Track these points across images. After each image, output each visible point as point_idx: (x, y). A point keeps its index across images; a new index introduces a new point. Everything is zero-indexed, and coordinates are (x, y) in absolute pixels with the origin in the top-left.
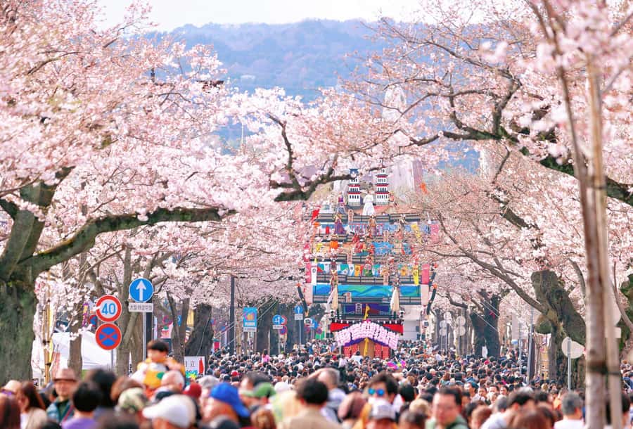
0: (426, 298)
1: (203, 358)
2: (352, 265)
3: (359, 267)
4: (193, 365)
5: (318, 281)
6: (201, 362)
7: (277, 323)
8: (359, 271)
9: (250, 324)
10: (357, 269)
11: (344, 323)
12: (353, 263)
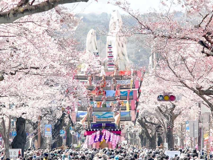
0: (133, 117)
1: (21, 150)
2: (96, 102)
3: (99, 103)
4: (15, 154)
5: (78, 110)
6: (19, 152)
7: (62, 134)
8: (99, 105)
9: (48, 133)
10: (98, 104)
11: (93, 130)
12: (96, 101)
